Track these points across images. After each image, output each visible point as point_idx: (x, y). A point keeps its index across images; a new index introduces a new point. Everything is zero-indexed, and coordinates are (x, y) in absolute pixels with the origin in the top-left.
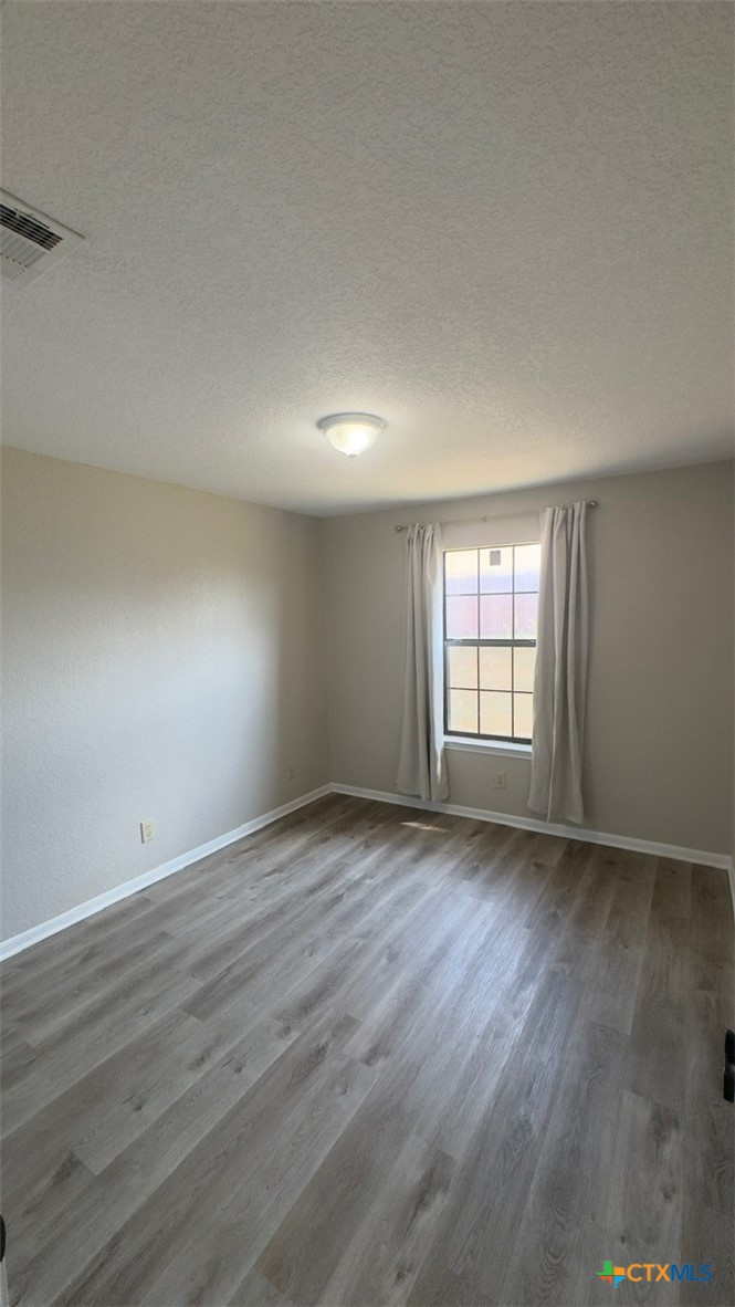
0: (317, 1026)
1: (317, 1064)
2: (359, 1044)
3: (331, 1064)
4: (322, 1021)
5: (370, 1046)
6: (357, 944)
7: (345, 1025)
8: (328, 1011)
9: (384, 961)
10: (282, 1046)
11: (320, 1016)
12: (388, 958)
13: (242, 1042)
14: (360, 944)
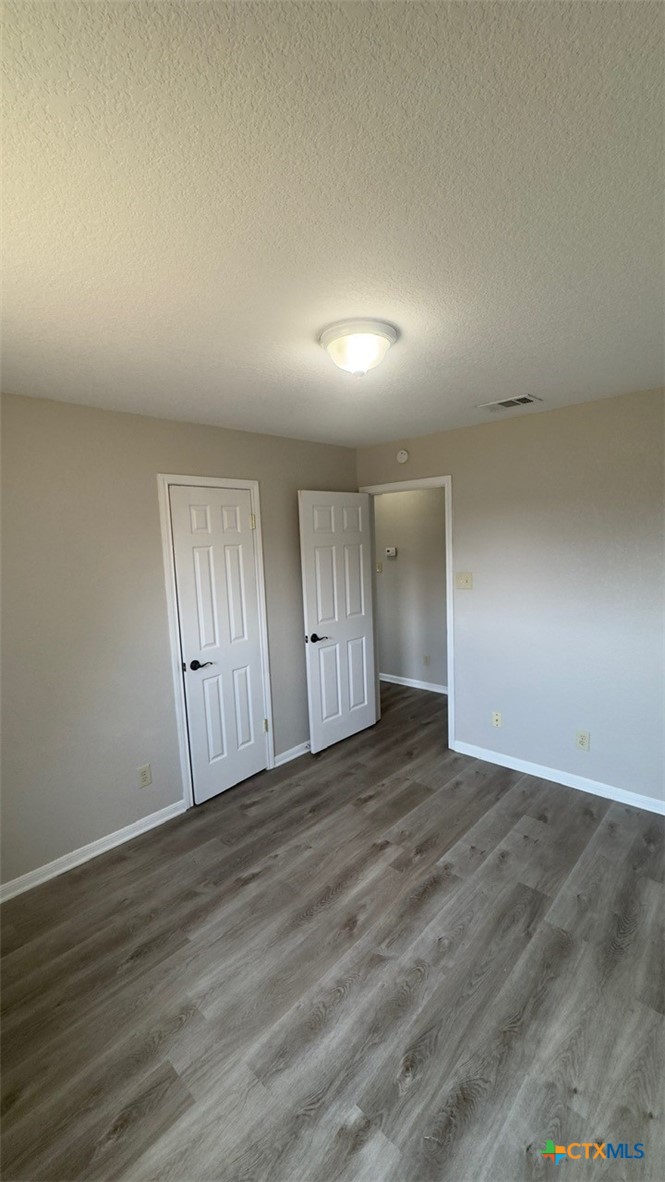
0: (424, 868)
1: (422, 845)
2: (392, 854)
3: (412, 844)
4: (421, 870)
5: (386, 850)
6: (388, 946)
7: (402, 865)
8: (416, 879)
9: (362, 918)
10: (446, 858)
11: (421, 874)
12: (355, 922)
13: (478, 865)
14: (383, 946)
